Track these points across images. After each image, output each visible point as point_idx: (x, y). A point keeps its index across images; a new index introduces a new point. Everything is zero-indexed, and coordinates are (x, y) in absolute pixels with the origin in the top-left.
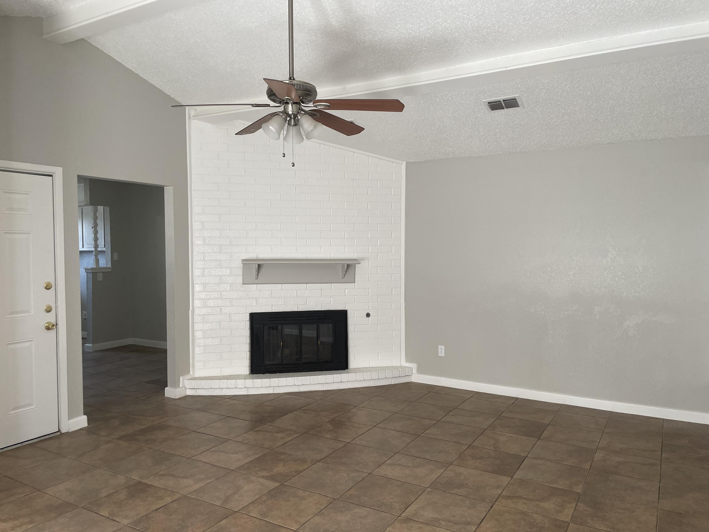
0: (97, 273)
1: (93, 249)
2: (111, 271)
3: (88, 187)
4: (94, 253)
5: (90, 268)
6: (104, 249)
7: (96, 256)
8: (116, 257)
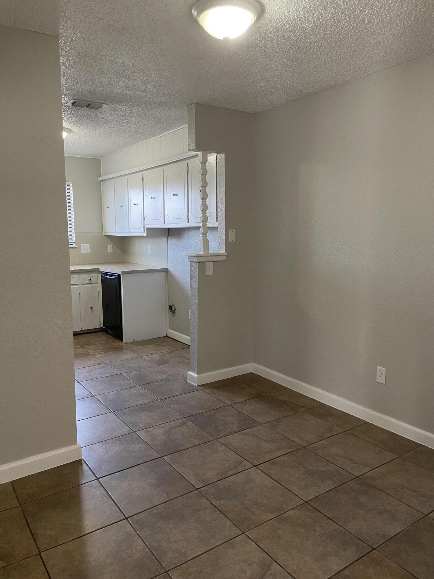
0: (206, 262)
1: (200, 225)
2: (224, 259)
3: (194, 118)
4: (201, 230)
5: (195, 255)
6: (216, 225)
7: (204, 234)
8: (232, 238)
